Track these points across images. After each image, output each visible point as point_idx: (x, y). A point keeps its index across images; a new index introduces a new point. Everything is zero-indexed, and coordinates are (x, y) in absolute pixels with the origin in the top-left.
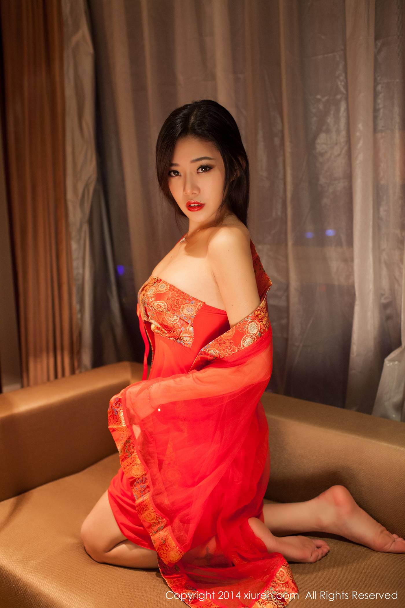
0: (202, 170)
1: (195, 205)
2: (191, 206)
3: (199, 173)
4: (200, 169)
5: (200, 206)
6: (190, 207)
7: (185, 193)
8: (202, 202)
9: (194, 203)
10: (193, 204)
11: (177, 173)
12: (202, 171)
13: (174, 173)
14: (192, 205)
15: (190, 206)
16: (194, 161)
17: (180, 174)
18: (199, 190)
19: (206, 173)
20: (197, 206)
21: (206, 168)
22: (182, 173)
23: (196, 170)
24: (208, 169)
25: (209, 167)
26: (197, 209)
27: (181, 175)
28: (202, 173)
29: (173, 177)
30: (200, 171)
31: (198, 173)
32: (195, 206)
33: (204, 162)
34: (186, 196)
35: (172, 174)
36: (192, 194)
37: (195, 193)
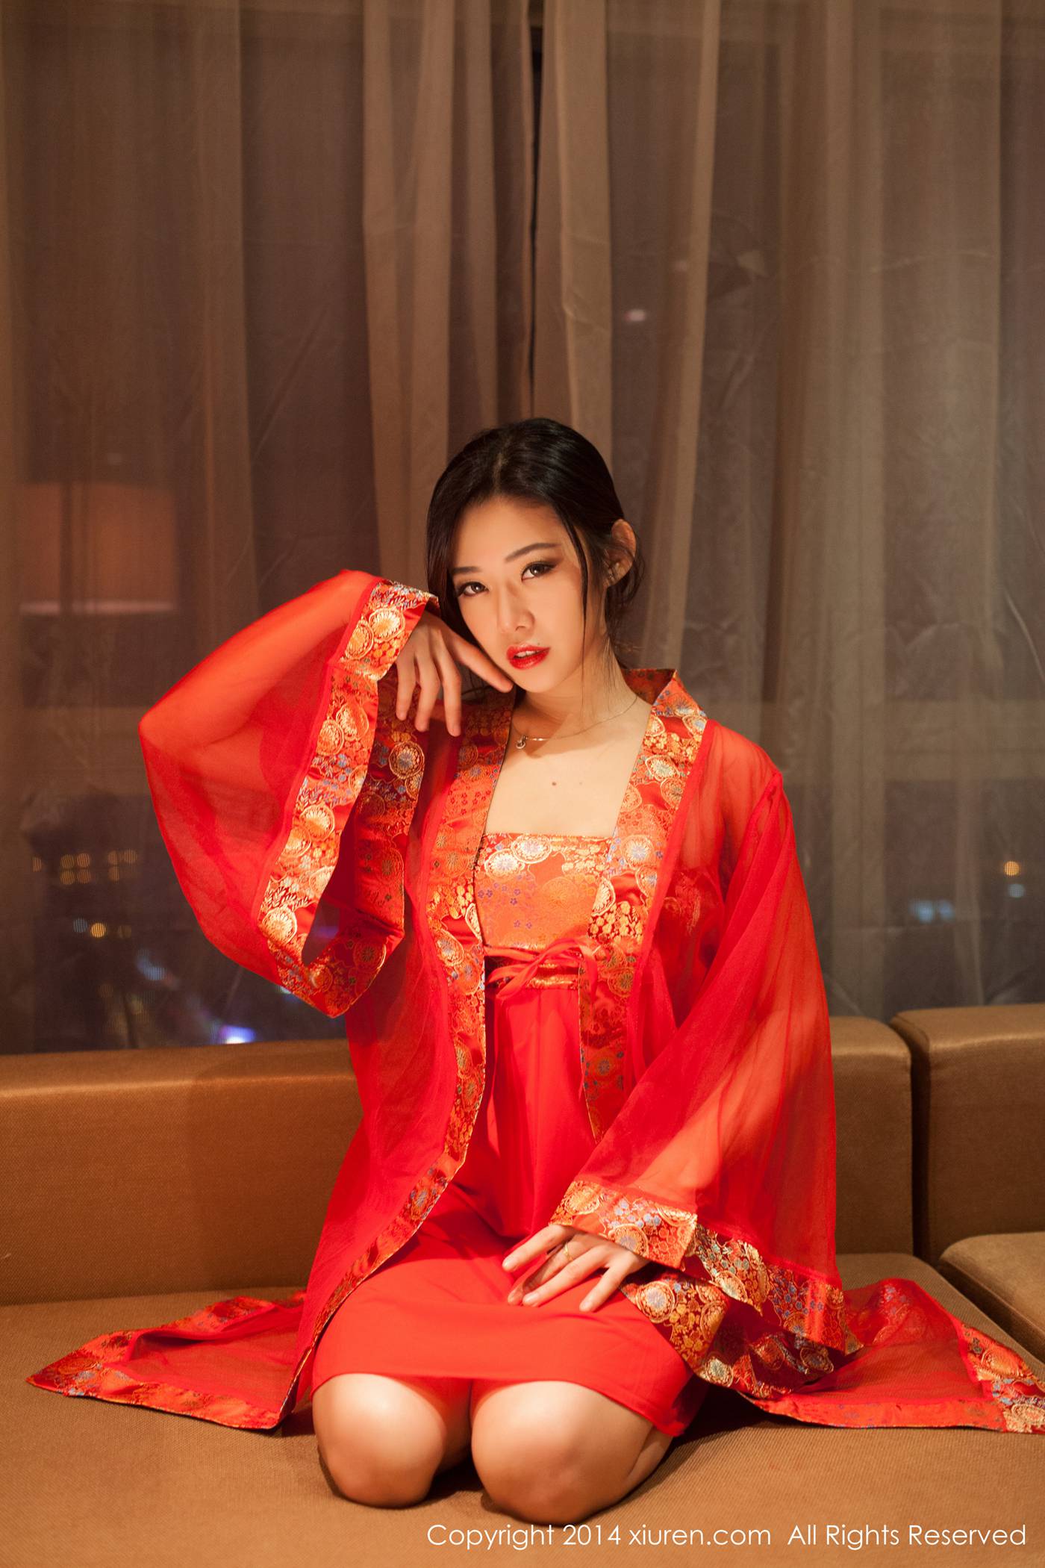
0: (532, 572)
1: (529, 653)
2: (518, 657)
3: (526, 581)
4: (529, 571)
5: (540, 654)
6: (516, 660)
7: (501, 628)
8: (543, 645)
9: (525, 650)
10: (522, 650)
11: (479, 587)
12: (533, 576)
13: (474, 589)
14: (521, 654)
15: (516, 657)
16: (510, 558)
17: (485, 589)
18: (531, 617)
19: (545, 575)
20: (533, 654)
21: (542, 568)
22: (490, 586)
23: (520, 577)
24: (546, 568)
25: (547, 566)
26: (534, 662)
27: (487, 590)
29: (470, 595)
30: (529, 574)
31: (524, 579)
32: (527, 656)
33: (535, 556)
34: (505, 636)
35: (469, 590)
36: (517, 629)
37: (523, 627)
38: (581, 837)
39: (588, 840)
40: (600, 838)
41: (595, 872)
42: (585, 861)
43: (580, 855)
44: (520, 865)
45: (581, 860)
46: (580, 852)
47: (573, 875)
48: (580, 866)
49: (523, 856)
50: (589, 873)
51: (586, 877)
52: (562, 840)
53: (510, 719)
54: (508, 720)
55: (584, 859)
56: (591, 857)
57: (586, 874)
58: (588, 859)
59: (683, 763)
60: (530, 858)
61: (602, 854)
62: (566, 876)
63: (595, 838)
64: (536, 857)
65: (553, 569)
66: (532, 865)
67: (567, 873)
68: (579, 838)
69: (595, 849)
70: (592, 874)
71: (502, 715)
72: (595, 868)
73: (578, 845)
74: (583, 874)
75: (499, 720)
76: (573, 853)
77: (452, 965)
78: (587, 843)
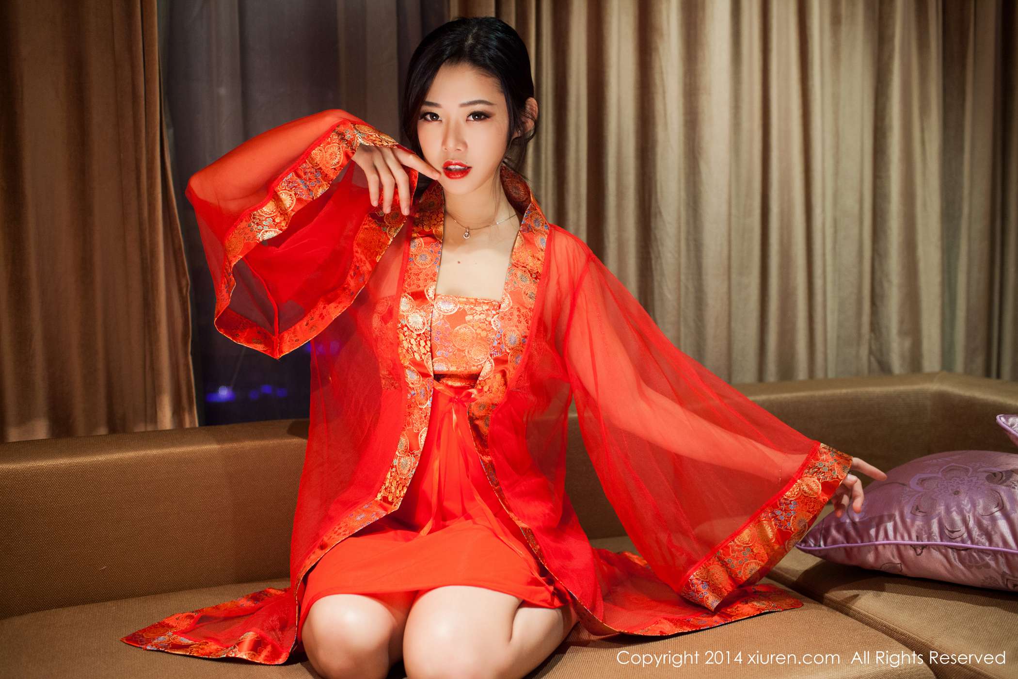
1: (458, 167)
2: (450, 169)
3: (469, 122)
4: (472, 116)
5: (465, 171)
6: (448, 172)
7: (444, 148)
8: (469, 165)
9: (456, 164)
10: (454, 165)
11: (435, 117)
13: (432, 117)
14: (452, 167)
15: (448, 169)
16: (463, 105)
17: (439, 119)
18: (465, 145)
19: (480, 122)
20: (460, 169)
21: (479, 116)
22: (443, 118)
23: (466, 117)
24: (482, 117)
25: (485, 115)
26: (460, 176)
27: (441, 121)
28: (473, 121)
29: (428, 121)
30: (471, 118)
31: (467, 120)
32: (456, 169)
33: (479, 108)
34: (446, 152)
35: (428, 117)
36: (455, 150)
37: (459, 150)
38: (477, 299)
39: (482, 301)
40: (488, 300)
41: (486, 322)
42: (480, 315)
43: (476, 310)
44: (440, 315)
45: (477, 314)
46: (477, 308)
47: (472, 323)
48: (477, 317)
49: (441, 309)
50: (482, 322)
51: (481, 325)
52: (465, 300)
53: (443, 219)
54: (441, 221)
55: (479, 313)
56: (483, 312)
57: (480, 323)
58: (481, 313)
59: (535, 273)
60: (446, 311)
61: (490, 310)
62: (468, 323)
63: (485, 300)
64: (450, 310)
65: (487, 119)
66: (447, 316)
67: (469, 322)
68: (476, 300)
69: (486, 307)
70: (484, 323)
71: (438, 216)
72: (486, 319)
73: (475, 304)
74: (479, 323)
75: (435, 220)
76: (472, 309)
77: (413, 387)
78: (480, 303)
